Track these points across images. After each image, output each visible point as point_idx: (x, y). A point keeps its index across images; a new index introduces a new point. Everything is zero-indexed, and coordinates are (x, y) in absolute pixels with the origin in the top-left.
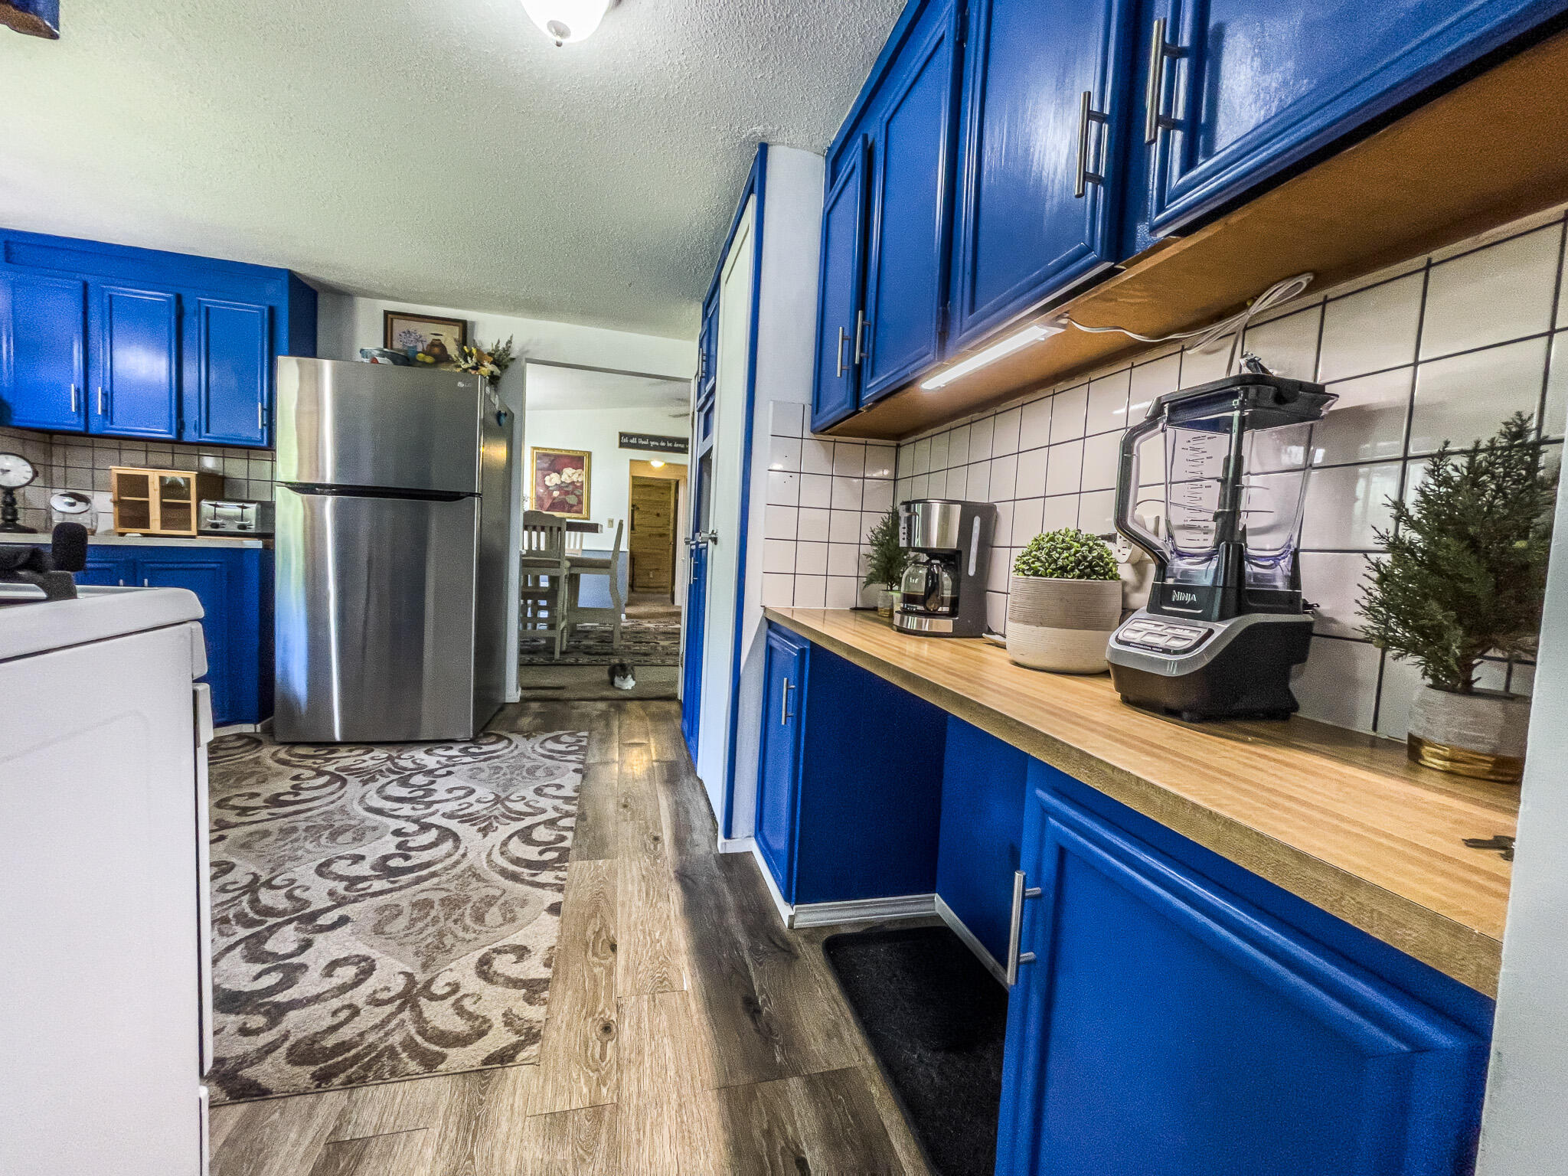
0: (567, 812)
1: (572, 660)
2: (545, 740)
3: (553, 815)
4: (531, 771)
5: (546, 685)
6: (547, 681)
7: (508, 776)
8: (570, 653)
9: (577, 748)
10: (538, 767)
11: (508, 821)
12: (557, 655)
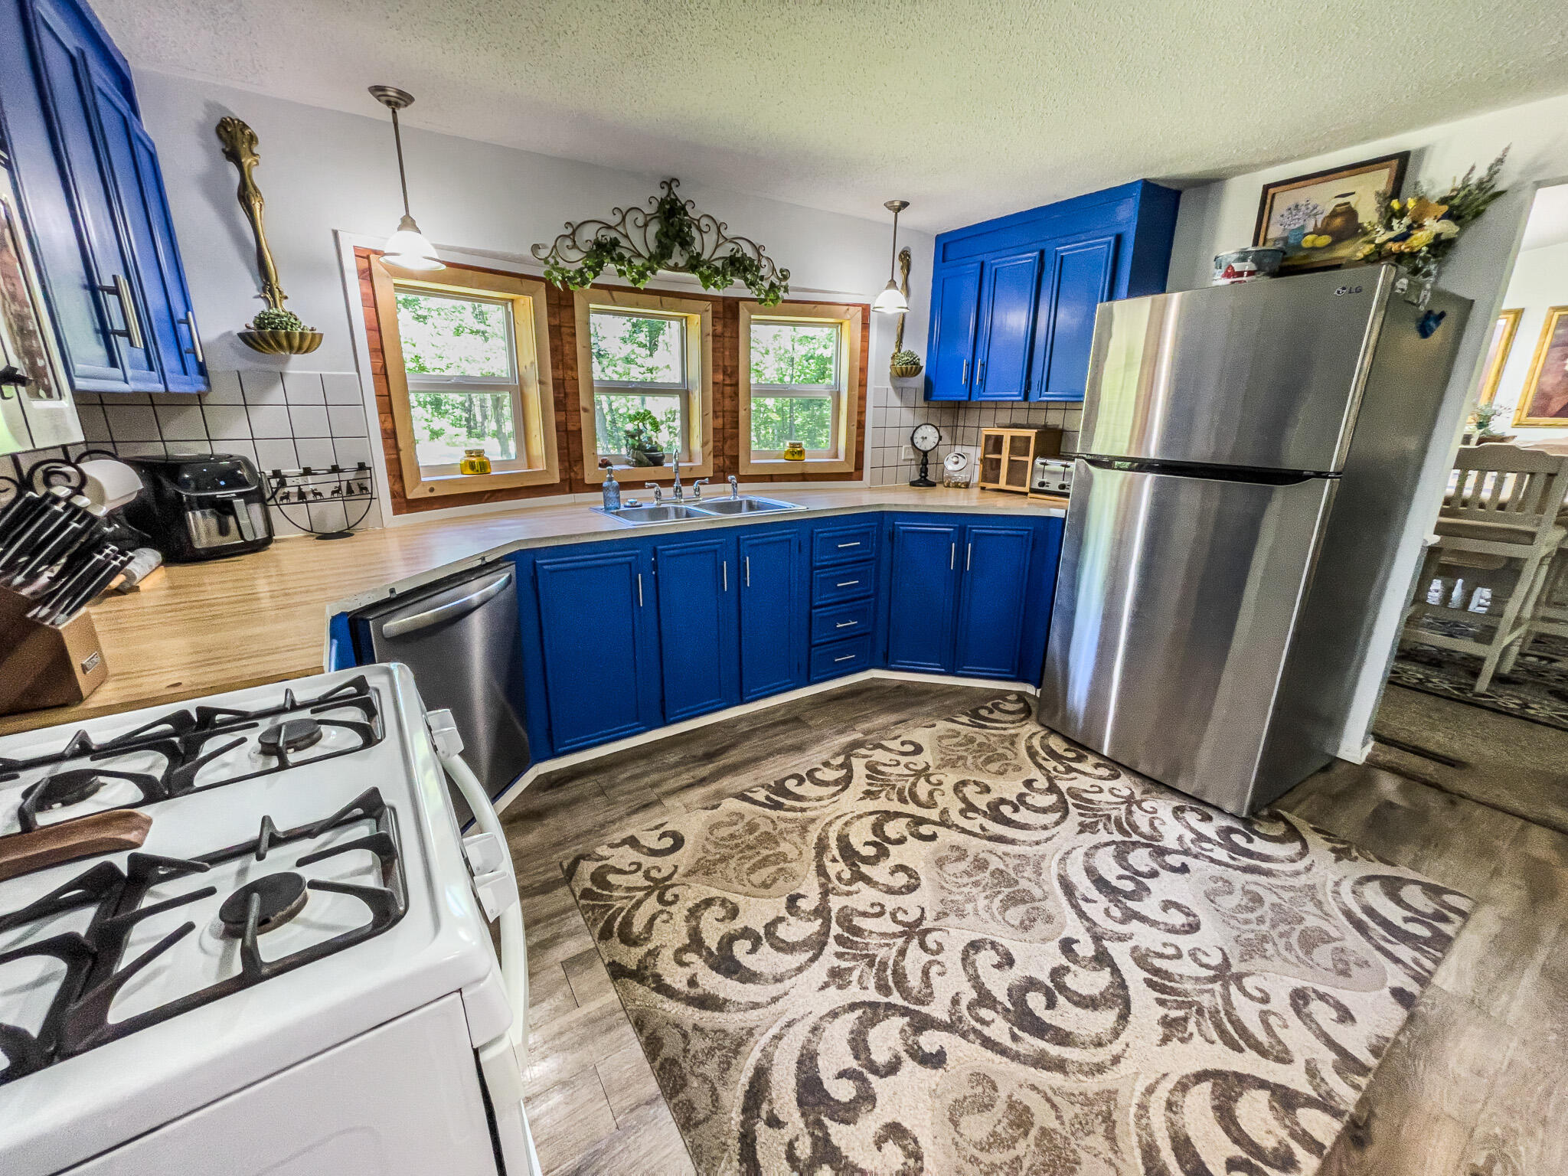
0: (1330, 1094)
1: (1513, 704)
2: (1369, 879)
3: (1300, 1083)
4: (1310, 941)
5: (1431, 747)
6: (1438, 739)
7: (1265, 928)
8: (1515, 683)
9: (1426, 933)
10: (1327, 939)
11: (1215, 1036)
12: (1482, 684)
